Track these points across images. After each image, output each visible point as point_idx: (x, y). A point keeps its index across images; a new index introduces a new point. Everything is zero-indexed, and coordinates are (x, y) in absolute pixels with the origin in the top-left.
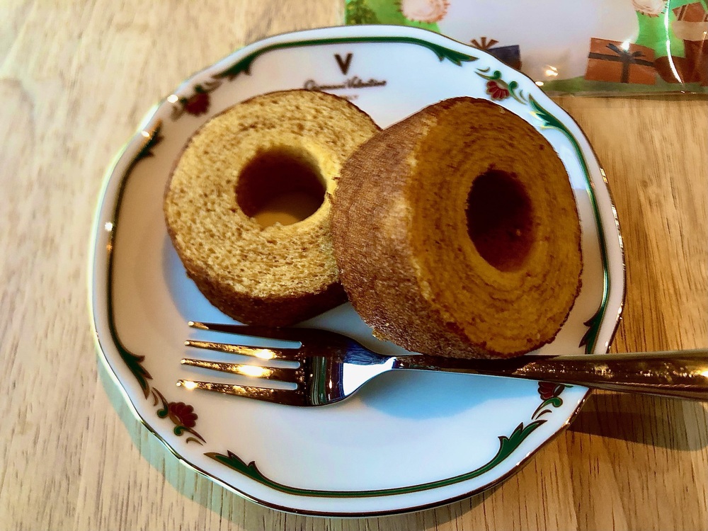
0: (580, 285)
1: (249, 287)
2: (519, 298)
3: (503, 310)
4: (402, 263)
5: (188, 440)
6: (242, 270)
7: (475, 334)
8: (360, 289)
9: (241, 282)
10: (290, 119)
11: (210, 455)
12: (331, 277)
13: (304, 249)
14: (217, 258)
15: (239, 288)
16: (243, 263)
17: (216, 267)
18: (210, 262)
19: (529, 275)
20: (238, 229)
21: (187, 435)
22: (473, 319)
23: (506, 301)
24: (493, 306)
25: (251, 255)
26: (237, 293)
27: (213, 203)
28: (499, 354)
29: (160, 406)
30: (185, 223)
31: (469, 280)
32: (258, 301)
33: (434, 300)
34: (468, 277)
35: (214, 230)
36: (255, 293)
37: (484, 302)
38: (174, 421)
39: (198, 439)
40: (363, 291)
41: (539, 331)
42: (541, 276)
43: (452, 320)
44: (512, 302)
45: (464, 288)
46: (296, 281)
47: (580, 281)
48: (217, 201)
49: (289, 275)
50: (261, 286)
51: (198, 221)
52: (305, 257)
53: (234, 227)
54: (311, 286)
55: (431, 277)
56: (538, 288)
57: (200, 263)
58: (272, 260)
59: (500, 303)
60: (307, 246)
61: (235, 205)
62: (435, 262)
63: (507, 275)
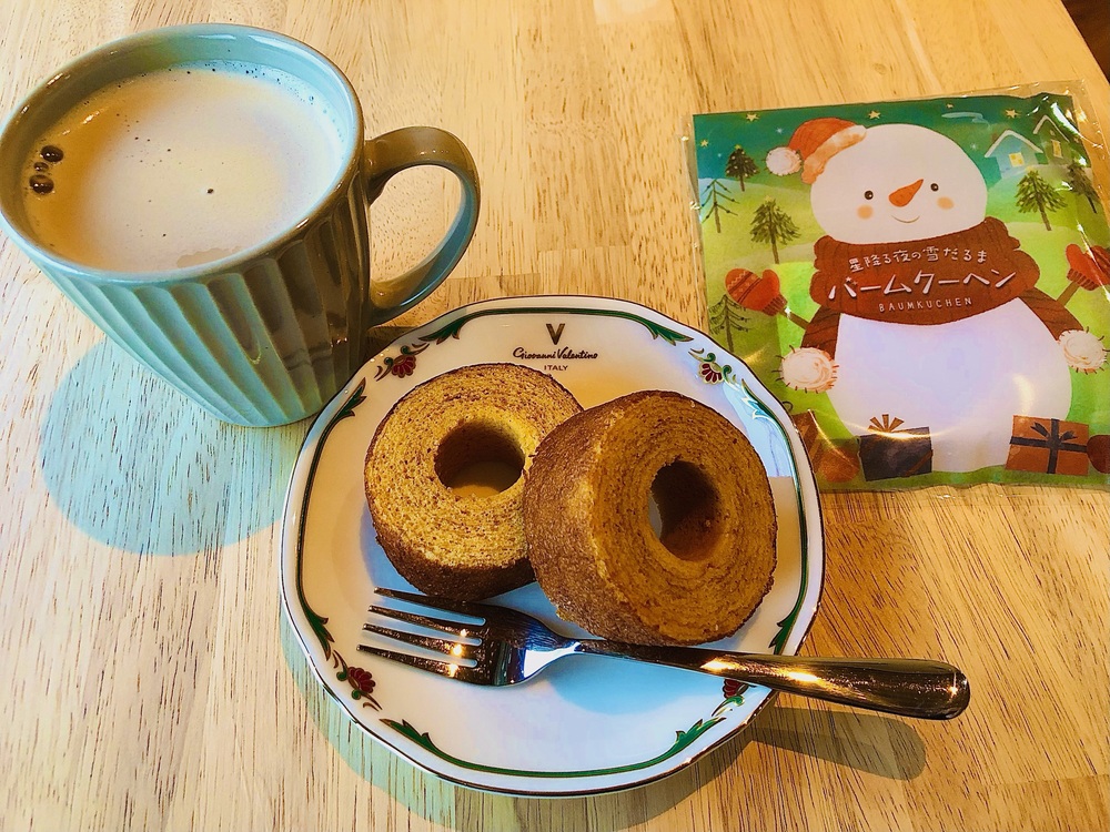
0: (771, 581)
1: (440, 555)
2: (698, 587)
3: (680, 597)
4: (582, 541)
5: (364, 705)
6: (435, 538)
7: (648, 616)
8: (545, 566)
9: (432, 550)
10: (494, 392)
11: (386, 722)
12: (520, 552)
13: (497, 523)
14: (412, 524)
15: (429, 555)
16: (435, 531)
17: (410, 533)
18: (404, 528)
19: (710, 565)
20: (434, 498)
21: (364, 700)
22: (648, 602)
23: (684, 588)
24: (670, 592)
25: (444, 523)
26: (427, 561)
27: (413, 471)
28: (672, 639)
29: (340, 669)
30: (384, 488)
31: (646, 564)
32: (446, 570)
33: (609, 580)
34: (645, 561)
35: (411, 497)
36: (444, 562)
37: (660, 587)
38: (353, 685)
39: (374, 704)
40: (548, 568)
41: (718, 623)
42: (724, 568)
43: (626, 600)
44: (690, 591)
45: (640, 571)
46: (486, 554)
47: (771, 578)
48: (417, 468)
49: (479, 547)
50: (451, 555)
51: (397, 487)
52: (497, 530)
53: (431, 496)
54: (501, 559)
55: (608, 557)
56: (720, 580)
57: (395, 529)
58: (464, 530)
59: (677, 590)
60: (499, 519)
61: (434, 474)
62: (613, 543)
63: (689, 564)
